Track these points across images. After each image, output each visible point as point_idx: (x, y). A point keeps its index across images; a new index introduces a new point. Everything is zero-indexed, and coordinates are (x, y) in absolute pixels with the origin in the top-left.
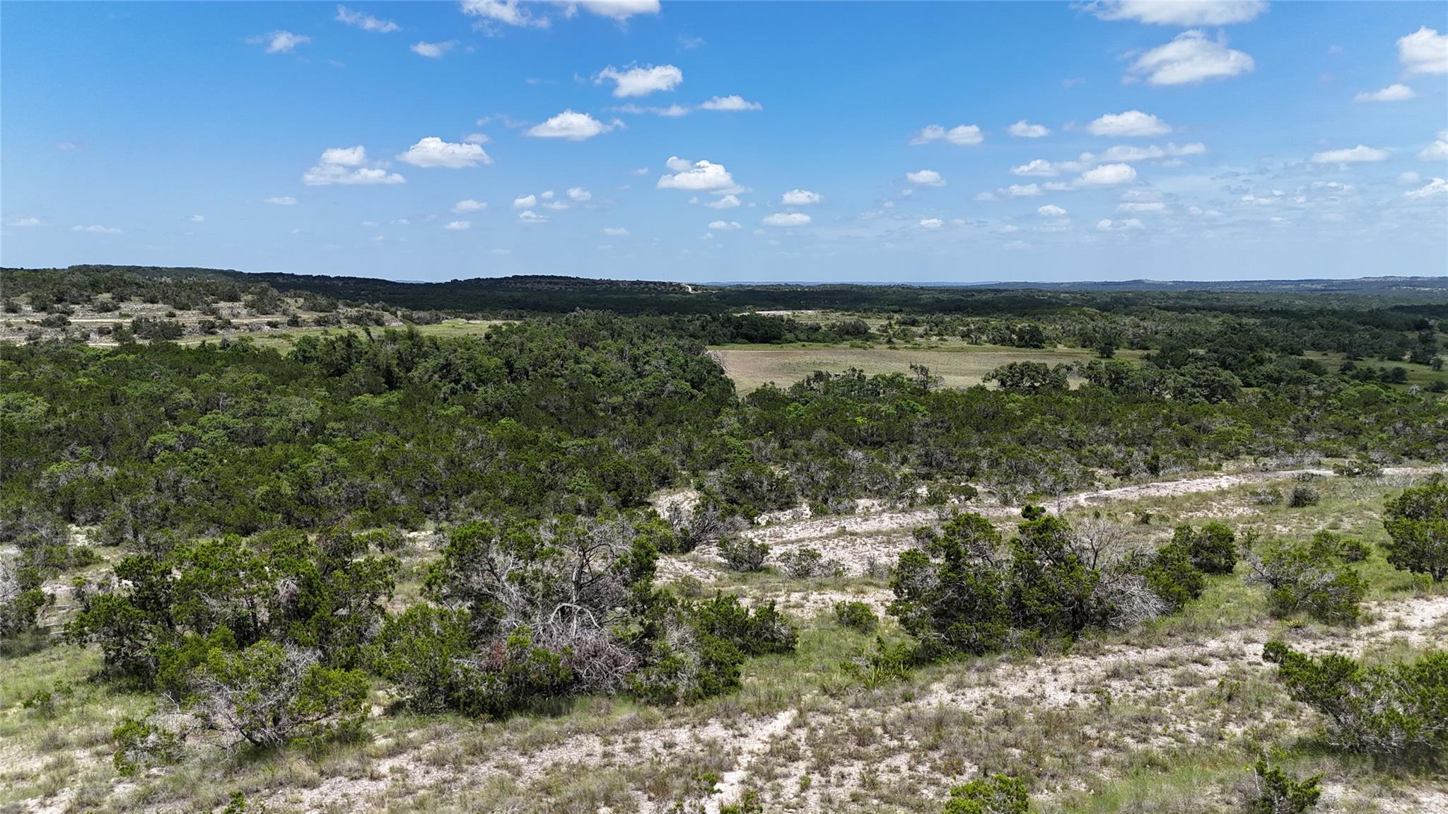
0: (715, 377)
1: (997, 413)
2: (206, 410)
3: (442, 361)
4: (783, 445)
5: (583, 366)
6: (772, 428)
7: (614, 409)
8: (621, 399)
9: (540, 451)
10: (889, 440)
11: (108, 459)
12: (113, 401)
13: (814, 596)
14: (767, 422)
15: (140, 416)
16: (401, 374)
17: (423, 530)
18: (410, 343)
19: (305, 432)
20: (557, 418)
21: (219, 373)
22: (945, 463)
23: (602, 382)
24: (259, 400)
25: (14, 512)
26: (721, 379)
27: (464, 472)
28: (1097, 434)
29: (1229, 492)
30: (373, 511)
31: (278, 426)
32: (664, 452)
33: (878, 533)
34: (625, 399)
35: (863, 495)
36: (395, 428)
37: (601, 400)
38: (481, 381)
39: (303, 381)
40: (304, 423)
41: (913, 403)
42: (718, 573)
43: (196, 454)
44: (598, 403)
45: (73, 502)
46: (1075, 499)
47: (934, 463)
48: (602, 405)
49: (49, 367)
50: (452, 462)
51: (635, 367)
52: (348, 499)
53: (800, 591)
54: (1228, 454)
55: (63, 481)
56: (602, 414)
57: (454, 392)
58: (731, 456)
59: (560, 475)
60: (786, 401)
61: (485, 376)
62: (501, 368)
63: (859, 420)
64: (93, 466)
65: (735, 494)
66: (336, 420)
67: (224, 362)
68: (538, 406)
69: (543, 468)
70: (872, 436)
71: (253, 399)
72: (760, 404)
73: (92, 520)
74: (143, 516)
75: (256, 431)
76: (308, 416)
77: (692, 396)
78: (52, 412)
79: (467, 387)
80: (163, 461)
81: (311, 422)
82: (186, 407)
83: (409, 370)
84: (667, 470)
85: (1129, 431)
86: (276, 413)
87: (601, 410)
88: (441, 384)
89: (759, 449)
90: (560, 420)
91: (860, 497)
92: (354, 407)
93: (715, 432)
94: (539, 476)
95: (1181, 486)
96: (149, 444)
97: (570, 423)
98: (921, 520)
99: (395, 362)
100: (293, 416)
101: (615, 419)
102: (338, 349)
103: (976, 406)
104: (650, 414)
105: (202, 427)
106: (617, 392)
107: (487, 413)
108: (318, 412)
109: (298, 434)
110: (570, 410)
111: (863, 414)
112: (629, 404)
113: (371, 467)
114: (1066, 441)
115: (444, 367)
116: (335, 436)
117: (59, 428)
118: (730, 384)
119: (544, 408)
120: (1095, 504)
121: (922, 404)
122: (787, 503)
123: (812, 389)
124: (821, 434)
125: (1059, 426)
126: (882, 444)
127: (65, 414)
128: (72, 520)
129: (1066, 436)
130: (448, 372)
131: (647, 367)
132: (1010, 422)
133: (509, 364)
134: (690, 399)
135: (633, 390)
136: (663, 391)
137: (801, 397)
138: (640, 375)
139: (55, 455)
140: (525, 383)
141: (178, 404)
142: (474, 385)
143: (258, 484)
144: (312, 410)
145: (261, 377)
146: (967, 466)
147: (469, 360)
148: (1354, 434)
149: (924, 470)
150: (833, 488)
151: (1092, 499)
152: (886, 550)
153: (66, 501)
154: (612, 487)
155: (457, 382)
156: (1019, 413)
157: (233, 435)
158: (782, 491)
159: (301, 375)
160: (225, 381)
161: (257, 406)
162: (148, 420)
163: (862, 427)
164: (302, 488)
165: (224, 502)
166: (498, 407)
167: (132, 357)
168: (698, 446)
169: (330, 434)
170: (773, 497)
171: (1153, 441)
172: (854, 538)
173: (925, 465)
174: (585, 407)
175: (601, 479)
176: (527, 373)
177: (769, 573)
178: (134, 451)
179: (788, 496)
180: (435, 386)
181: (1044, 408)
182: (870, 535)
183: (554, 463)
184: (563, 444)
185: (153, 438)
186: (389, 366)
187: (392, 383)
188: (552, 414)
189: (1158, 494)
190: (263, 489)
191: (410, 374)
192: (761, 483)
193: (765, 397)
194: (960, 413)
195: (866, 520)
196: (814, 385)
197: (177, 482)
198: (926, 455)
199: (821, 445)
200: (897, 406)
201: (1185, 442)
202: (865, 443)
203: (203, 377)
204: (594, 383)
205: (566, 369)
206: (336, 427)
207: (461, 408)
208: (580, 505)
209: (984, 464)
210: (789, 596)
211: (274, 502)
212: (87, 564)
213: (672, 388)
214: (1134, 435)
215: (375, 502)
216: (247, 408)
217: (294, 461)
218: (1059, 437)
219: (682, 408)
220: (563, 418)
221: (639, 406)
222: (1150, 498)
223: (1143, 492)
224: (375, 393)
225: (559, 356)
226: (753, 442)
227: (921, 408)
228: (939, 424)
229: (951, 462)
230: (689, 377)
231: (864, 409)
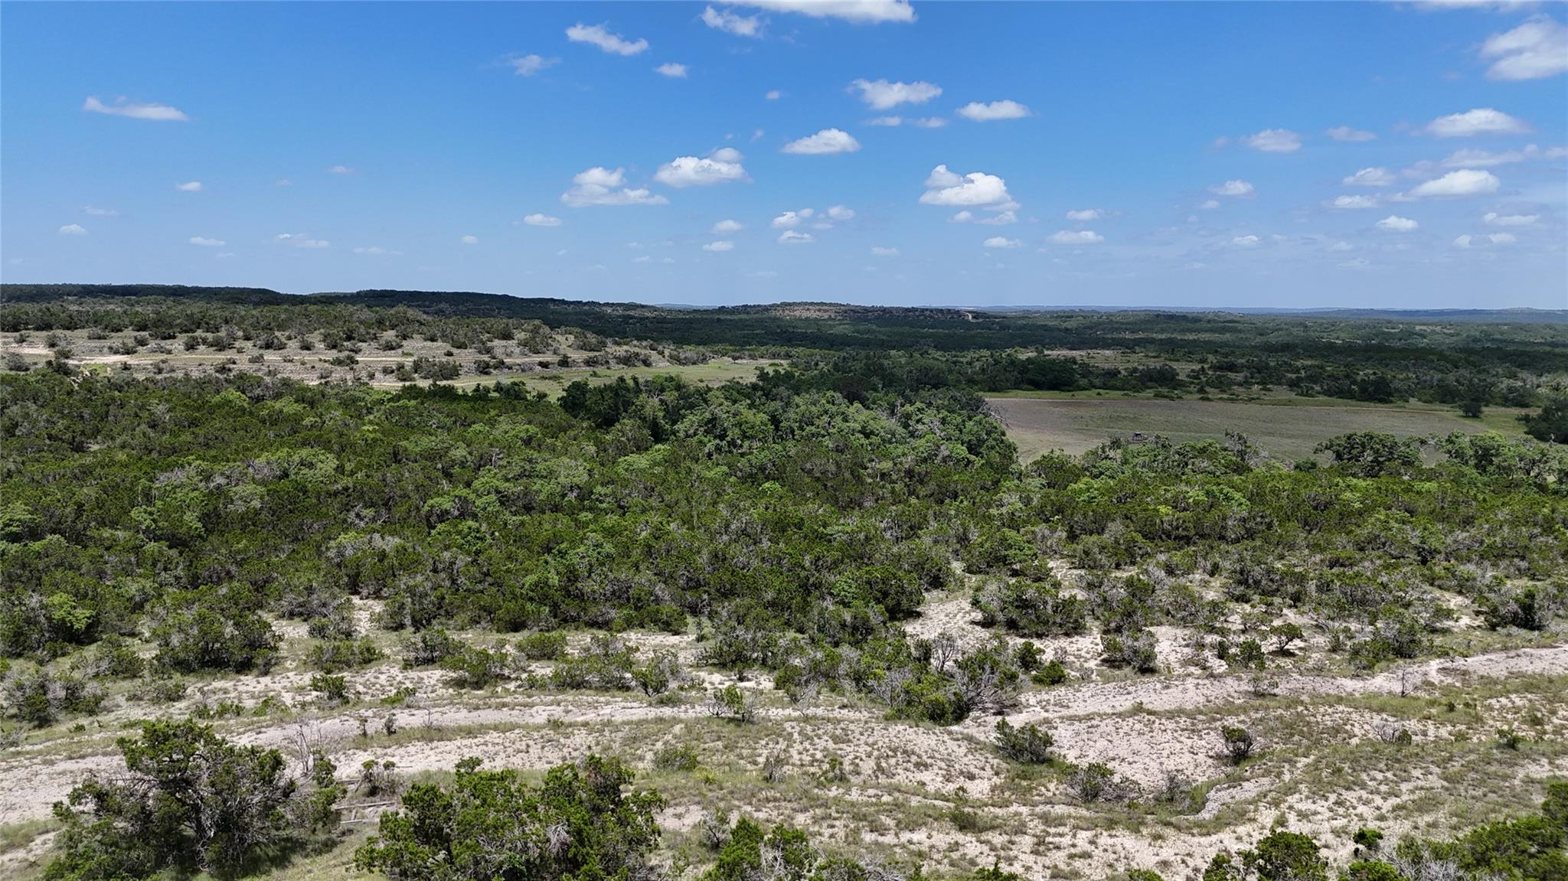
0: (995, 439)
1: (1331, 503)
2: (480, 466)
3: (708, 415)
4: (1072, 537)
5: (851, 424)
6: (1060, 511)
7: (883, 475)
8: (890, 464)
9: (805, 537)
10: (1197, 534)
11: (389, 527)
12: (395, 457)
13: (1104, 840)
14: (1053, 504)
15: (420, 478)
16: (667, 426)
17: (685, 633)
18: (677, 394)
19: (572, 496)
20: (823, 487)
21: (492, 423)
22: (1264, 582)
23: (870, 444)
25: (306, 589)
26: (1002, 441)
27: (727, 569)
28: (1455, 541)
30: (637, 609)
31: (547, 489)
32: (936, 542)
33: (1181, 712)
34: (895, 464)
35: (1164, 620)
36: (660, 495)
37: (869, 465)
38: (745, 436)
39: (571, 433)
40: (572, 487)
41: (1226, 489)
42: (996, 761)
43: (470, 528)
44: (866, 468)
45: (358, 575)
46: (1424, 668)
47: (1251, 581)
48: (869, 471)
49: (338, 413)
50: (716, 556)
51: (906, 426)
52: (613, 593)
53: (1087, 829)
55: (349, 552)
56: (870, 480)
57: (718, 449)
58: (1011, 552)
59: (825, 572)
60: (1076, 474)
61: (750, 432)
62: (766, 425)
63: (1163, 509)
64: (377, 536)
65: (1015, 615)
66: (602, 485)
67: (497, 411)
68: (803, 470)
69: (807, 564)
70: (1177, 529)
71: (524, 460)
72: (1046, 476)
73: (374, 593)
74: (421, 603)
75: (525, 495)
76: (576, 480)
77: (969, 462)
78: (340, 469)
79: (732, 443)
80: (439, 534)
81: (579, 487)
82: (463, 465)
83: (675, 423)
84: (940, 570)
85: (1498, 539)
86: (545, 474)
87: (869, 475)
88: (706, 440)
90: (825, 485)
91: (1160, 624)
92: (620, 470)
93: (993, 511)
96: (426, 508)
97: (835, 490)
98: (1231, 690)
99: (661, 414)
100: (562, 479)
101: (883, 487)
102: (606, 398)
103: (1304, 493)
104: (921, 482)
105: (475, 491)
106: (885, 456)
107: (751, 475)
108: (586, 477)
109: (566, 499)
110: (836, 475)
111: (1166, 502)
112: (899, 471)
113: (636, 553)
114: (1416, 547)
115: (710, 421)
116: (601, 502)
117: (346, 489)
118: (1011, 448)
119: (810, 472)
120: (1450, 680)
121: (1238, 490)
122: (1075, 628)
123: (1107, 458)
124: (1116, 527)
125: (1408, 527)
126: (1188, 541)
127: (352, 473)
128: (356, 593)
129: (1416, 542)
130: (714, 426)
131: (920, 426)
132: (1346, 518)
133: (775, 421)
134: (966, 466)
135: (904, 454)
136: (936, 455)
137: (1094, 467)
138: (912, 435)
139: (342, 516)
140: (790, 444)
141: (453, 461)
142: (739, 442)
143: (527, 572)
144: (580, 475)
145: (533, 429)
146: (1291, 589)
147: (735, 415)
149: (1240, 590)
150: (1130, 615)
151: (1444, 670)
152: (1189, 742)
153: (352, 573)
154: (879, 595)
155: (722, 437)
156: (1357, 505)
157: (504, 500)
158: (1069, 616)
159: (571, 427)
160: (496, 433)
161: (528, 467)
162: (427, 482)
163: (1165, 519)
164: (569, 580)
165: (494, 589)
166: (763, 469)
167: (413, 402)
168: (975, 536)
169: (597, 499)
170: (1058, 620)
171: (1528, 555)
172: (1152, 718)
173: (1240, 583)
174: (852, 473)
175: (868, 587)
176: (792, 432)
177: (1052, 766)
178: (413, 514)
179: (1076, 621)
180: (701, 442)
181: (1389, 501)
182: (1171, 715)
183: (819, 557)
184: (829, 531)
185: (430, 502)
186: (655, 418)
187: (658, 436)
188: (818, 479)
190: (531, 579)
191: (676, 427)
192: (1045, 603)
193: (1055, 472)
194: (1284, 502)
195: (1167, 687)
196: (1112, 454)
197: (452, 563)
198: (1242, 572)
199: (1117, 542)
200: (1208, 491)
202: (1169, 537)
203: (477, 427)
204: (862, 445)
205: (834, 427)
206: (602, 493)
207: (725, 468)
208: (845, 621)
209: (1312, 587)
210: (1074, 836)
211: (541, 593)
212: (370, 661)
213: (947, 453)
214: (1504, 545)
215: (639, 599)
216: (517, 470)
217: (563, 546)
218: (1407, 542)
219: (956, 477)
220: (829, 484)
221: (910, 473)
222: (1521, 675)
223: (1512, 662)
224: (641, 449)
225: (826, 412)
226: (1037, 530)
227: (1237, 495)
228: (1259, 519)
229: (1272, 580)
230: (966, 439)
231: (1169, 495)
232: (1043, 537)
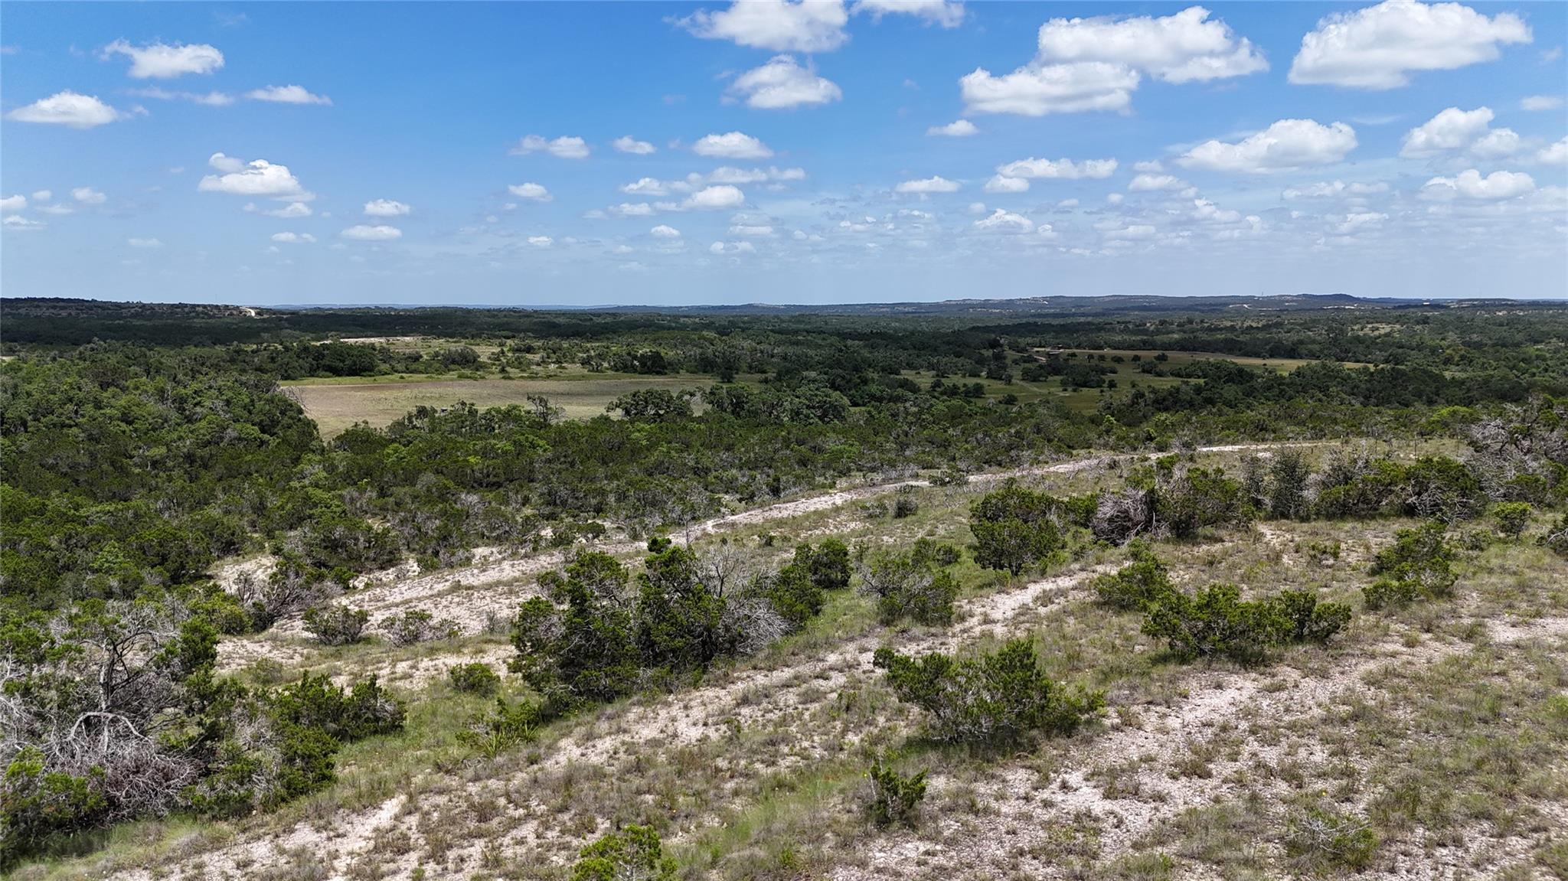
0: (291, 418)
1: (623, 443)
4: (382, 494)
5: (108, 411)
6: (368, 474)
7: (155, 464)
8: (163, 450)
9: (50, 522)
10: (507, 479)
13: (426, 663)
14: (360, 468)
20: (72, 479)
22: (570, 501)
23: (136, 430)
26: (300, 420)
28: (721, 460)
29: (843, 509)
32: (227, 512)
33: (498, 583)
34: (169, 450)
35: (480, 543)
37: (134, 453)
41: (531, 437)
42: (305, 651)
44: (131, 457)
47: (558, 502)
48: (136, 460)
51: (181, 410)
53: (407, 659)
54: (841, 472)
56: (137, 471)
58: (317, 511)
60: (384, 443)
63: (472, 459)
65: (323, 556)
68: (42, 466)
69: (54, 544)
70: (488, 476)
72: (351, 448)
77: (262, 442)
84: (233, 535)
85: (752, 455)
87: (136, 465)
89: (352, 500)
90: (77, 482)
91: (477, 546)
93: (294, 484)
94: (48, 555)
95: (801, 506)
97: (91, 485)
98: (545, 564)
101: (156, 476)
103: (600, 438)
104: (206, 467)
106: (157, 442)
110: (90, 468)
111: (476, 453)
112: (176, 456)
114: (693, 468)
118: (311, 425)
119: (51, 468)
120: (722, 531)
121: (541, 438)
122: (390, 561)
123: (414, 427)
124: (428, 478)
125: (686, 454)
126: (499, 485)
129: (692, 463)
131: (198, 409)
132: (636, 452)
134: (259, 446)
135: (180, 438)
136: (222, 438)
137: (402, 436)
138: (189, 420)
140: (22, 437)
146: (594, 502)
148: (945, 446)
149: (547, 510)
150: (445, 538)
151: (718, 526)
152: (508, 601)
154: (156, 560)
156: (644, 443)
158: (383, 548)
163: (476, 468)
168: (273, 501)
170: (372, 555)
171: (774, 464)
172: (470, 592)
173: (549, 504)
174: (112, 464)
175: (140, 552)
176: (24, 424)
179: (391, 552)
181: (670, 436)
182: (489, 587)
183: (70, 537)
184: (82, 512)
188: (65, 475)
189: (780, 515)
192: (357, 539)
193: (357, 440)
194: (584, 446)
195: (484, 571)
196: (417, 423)
198: (549, 494)
199: (429, 490)
200: (515, 441)
201: (803, 463)
202: (481, 485)
204: (124, 432)
205: (83, 416)
208: (111, 587)
209: (612, 499)
210: (394, 666)
213: (235, 434)
218: (685, 464)
219: (249, 457)
220: (82, 479)
221: (190, 458)
222: (774, 520)
223: (766, 514)
225: (71, 400)
226: (344, 493)
227: (542, 443)
228: (562, 459)
229: (577, 498)
230: (257, 420)
231: (478, 447)
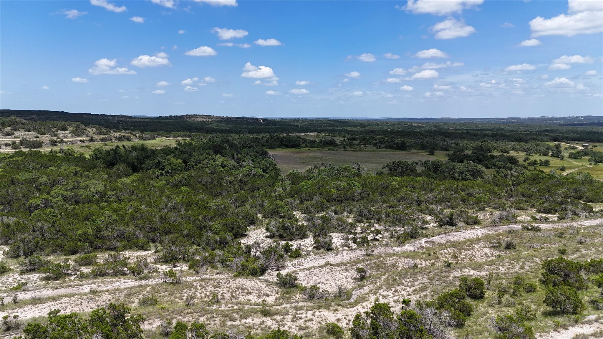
0: (272, 167)
1: (388, 186)
2: (54, 185)
3: (156, 161)
4: (302, 202)
5: (217, 163)
6: (297, 193)
7: (230, 182)
8: (233, 178)
9: (199, 208)
10: (345, 199)
11: (11, 213)
12: (13, 182)
13: (317, 313)
14: (295, 190)
15: (25, 191)
16: (139, 166)
17: (150, 250)
18: (142, 152)
19: (97, 196)
20: (207, 188)
21: (59, 167)
22: (368, 215)
23: (225, 170)
24: (77, 182)
26: (275, 168)
27: (167, 223)
28: (428, 197)
29: (481, 239)
30: (128, 241)
31: (86, 194)
32: (252, 207)
33: (342, 264)
34: (235, 178)
35: (335, 230)
36: (137, 194)
37: (224, 178)
38: (172, 169)
39: (96, 170)
40: (97, 192)
41: (354, 182)
42: (277, 288)
43: (50, 212)
44: (223, 180)
46: (420, 242)
47: (363, 215)
48: (225, 181)
50: (162, 218)
51: (239, 163)
52: (118, 236)
53: (311, 310)
54: (481, 209)
56: (225, 185)
57: (161, 174)
58: (280, 209)
59: (208, 221)
60: (302, 179)
61: (175, 167)
62: (181, 164)
63: (333, 190)
64: (5, 217)
65: (282, 232)
66: (111, 191)
67: (61, 161)
68: (197, 181)
69: (201, 219)
70: (338, 197)
71: (74, 181)
72: (291, 180)
73: (5, 242)
74: (28, 245)
75: (76, 196)
76: (99, 189)
77: (263, 176)
79: (167, 172)
80: (35, 215)
81: (100, 192)
82: (45, 185)
83: (142, 164)
84: (253, 218)
85: (441, 196)
86: (84, 187)
87: (224, 182)
88: (156, 171)
91: (333, 232)
92: (119, 185)
93: (273, 194)
94: (199, 223)
95: (463, 234)
96: (29, 204)
97: (211, 189)
99: (136, 161)
100: (92, 189)
101: (230, 187)
102: (111, 155)
103: (380, 183)
104: (245, 184)
105: (52, 196)
106: (231, 175)
107: (176, 184)
108: (103, 188)
109: (94, 197)
110: (211, 183)
111: (334, 188)
112: (237, 180)
113: (127, 219)
114: (416, 200)
115: (157, 163)
116: (110, 198)
118: (279, 170)
119: (200, 182)
120: (429, 246)
122: (304, 236)
123: (313, 172)
124: (317, 198)
125: (413, 193)
126: (342, 201)
129: (416, 198)
130: (159, 165)
131: (244, 163)
132: (394, 191)
133: (185, 162)
134: (262, 177)
135: (238, 174)
136: (251, 174)
137: (308, 176)
138: (241, 166)
140: (192, 171)
141: (41, 183)
142: (170, 171)
143: (78, 229)
144: (100, 187)
145: (78, 168)
146: (377, 217)
147: (168, 160)
148: (529, 197)
149: (359, 218)
150: (323, 230)
151: (427, 241)
152: (345, 274)
154: (230, 229)
155: (163, 169)
156: (397, 186)
157: (66, 199)
158: (301, 230)
159: (95, 166)
160: (61, 170)
161: (76, 184)
162: (29, 193)
163: (334, 194)
164: (97, 231)
165: (63, 237)
166: (181, 182)
167: (20, 158)
168: (266, 204)
169: (108, 197)
170: (298, 233)
171: (450, 201)
172: (332, 267)
173: (360, 216)
174: (218, 182)
175: (226, 226)
176: (193, 166)
177: (297, 288)
178: (22, 207)
179: (304, 233)
180: (154, 172)
181: (407, 184)
182: (338, 265)
183: (205, 217)
184: (209, 205)
185: (30, 201)
186: (133, 162)
187: (135, 170)
188: (204, 185)
189: (453, 239)
190: (80, 232)
191: (142, 166)
192: (293, 227)
193: (295, 178)
194: (373, 186)
195: (337, 255)
196: (314, 171)
197: (42, 227)
199: (317, 203)
200: (348, 183)
201: (464, 201)
202: (335, 200)
203: (52, 168)
204: (221, 171)
205: (210, 164)
206: (111, 194)
207: (164, 182)
208: (217, 240)
209: (383, 215)
210: (307, 313)
211: (85, 238)
213: (255, 173)
214: (443, 198)
215: (129, 238)
216: (71, 186)
217: (94, 217)
218: (413, 198)
219: (258, 182)
220: (209, 187)
221: (241, 181)
222: (450, 242)
223: (447, 238)
224: (127, 175)
225: (206, 158)
226: (289, 200)
227: (358, 184)
228: (365, 193)
229: (370, 214)
230: (262, 167)
231: (335, 185)
232: (291, 203)
